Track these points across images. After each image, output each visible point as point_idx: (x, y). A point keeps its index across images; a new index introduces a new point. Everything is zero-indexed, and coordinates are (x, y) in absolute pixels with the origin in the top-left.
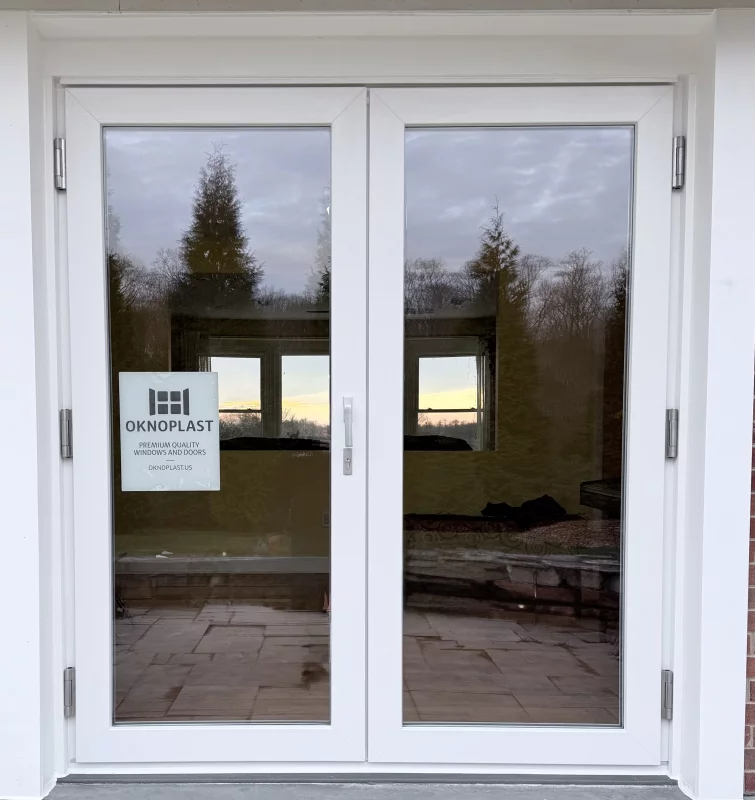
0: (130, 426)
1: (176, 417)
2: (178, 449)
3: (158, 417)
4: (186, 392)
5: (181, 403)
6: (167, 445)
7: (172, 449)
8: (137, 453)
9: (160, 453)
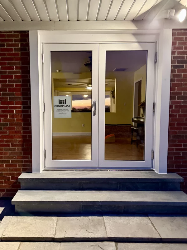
0: (55, 106)
1: (64, 105)
3: (60, 105)
4: (65, 100)
5: (64, 102)
6: (62, 110)
8: (56, 111)
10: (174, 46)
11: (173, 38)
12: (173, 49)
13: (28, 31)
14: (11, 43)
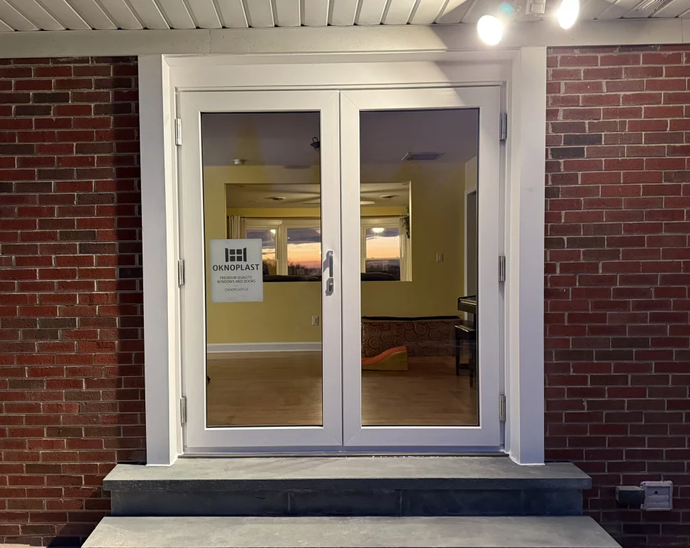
0: (215, 268)
1: (240, 263)
2: (240, 280)
3: (230, 263)
4: (245, 249)
5: (242, 255)
6: (235, 278)
7: (237, 279)
8: (218, 282)
9: (231, 282)
10: (553, 95)
11: (551, 72)
12: (550, 102)
13: (136, 58)
14: (86, 91)
